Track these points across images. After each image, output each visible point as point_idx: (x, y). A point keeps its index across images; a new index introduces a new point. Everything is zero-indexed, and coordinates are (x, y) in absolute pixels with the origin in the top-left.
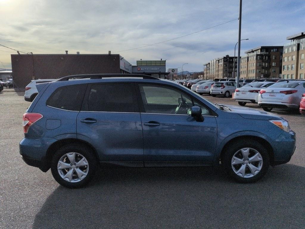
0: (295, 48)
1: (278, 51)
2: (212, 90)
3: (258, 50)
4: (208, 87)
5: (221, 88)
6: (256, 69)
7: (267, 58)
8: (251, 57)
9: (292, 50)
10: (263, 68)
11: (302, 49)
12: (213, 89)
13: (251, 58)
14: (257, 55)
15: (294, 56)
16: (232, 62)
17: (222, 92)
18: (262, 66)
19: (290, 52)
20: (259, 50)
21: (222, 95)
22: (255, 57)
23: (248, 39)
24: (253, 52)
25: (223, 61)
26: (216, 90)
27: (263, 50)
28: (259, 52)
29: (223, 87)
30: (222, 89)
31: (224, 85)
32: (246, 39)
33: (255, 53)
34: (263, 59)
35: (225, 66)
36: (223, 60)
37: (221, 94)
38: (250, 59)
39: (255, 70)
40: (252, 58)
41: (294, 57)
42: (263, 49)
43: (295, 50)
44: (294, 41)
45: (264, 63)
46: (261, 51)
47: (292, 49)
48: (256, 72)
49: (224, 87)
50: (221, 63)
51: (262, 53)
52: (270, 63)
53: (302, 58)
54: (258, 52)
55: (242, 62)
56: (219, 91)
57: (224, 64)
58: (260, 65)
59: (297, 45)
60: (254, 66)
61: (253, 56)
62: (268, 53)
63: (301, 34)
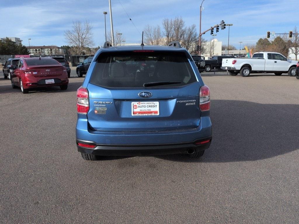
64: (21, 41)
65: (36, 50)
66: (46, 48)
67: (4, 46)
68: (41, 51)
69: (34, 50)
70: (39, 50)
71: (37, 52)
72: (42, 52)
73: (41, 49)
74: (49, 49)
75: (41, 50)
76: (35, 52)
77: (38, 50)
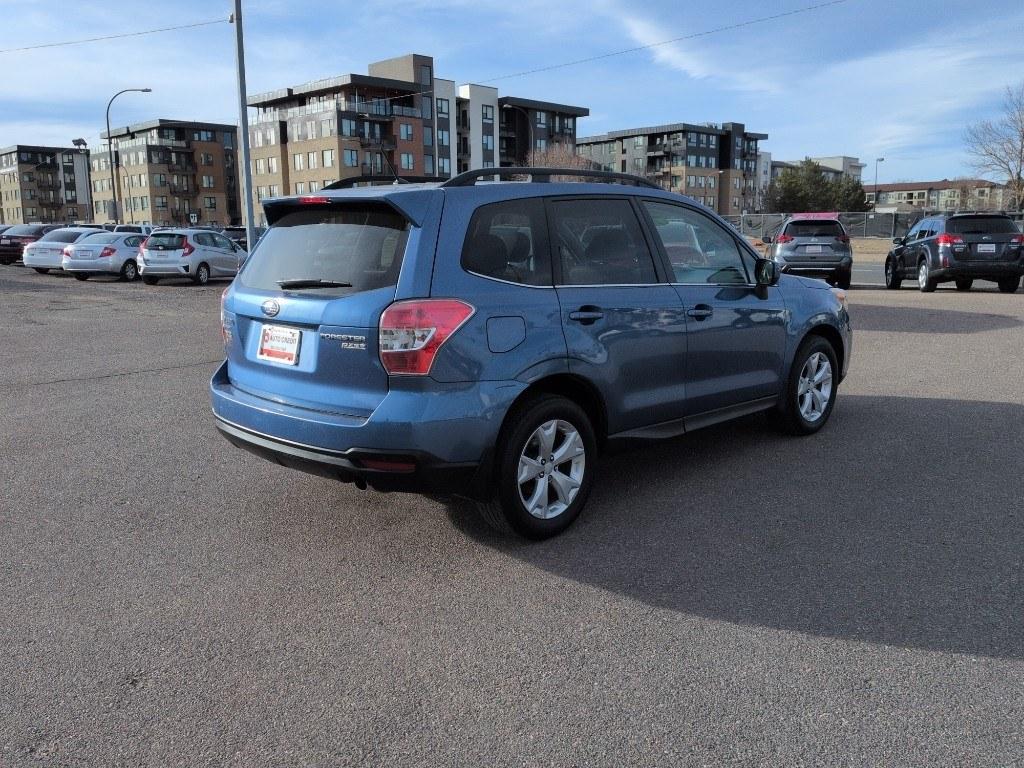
0: (273, 136)
1: (213, 139)
2: (146, 261)
3: (149, 130)
4: (113, 251)
5: (180, 252)
6: (153, 196)
7: (183, 159)
8: (127, 151)
9: (266, 141)
10: (174, 192)
11: (296, 139)
12: (146, 257)
13: (129, 158)
14: (150, 149)
15: (274, 160)
16: (54, 166)
17: (186, 268)
18: (172, 186)
19: (261, 145)
20: (155, 133)
21: (187, 276)
22: (142, 155)
23: (149, 91)
24: (132, 135)
25: (15, 163)
26: (162, 259)
27: (166, 132)
28: (154, 139)
29: (187, 250)
30: (184, 255)
31: (190, 241)
32: (143, 91)
33: (140, 141)
34: (169, 162)
35: (26, 179)
36: (14, 156)
37: (184, 272)
38: (124, 159)
39: (149, 198)
40: (133, 157)
41: (275, 164)
42: (165, 127)
43: (273, 142)
44: (265, 111)
45: (178, 175)
46: (161, 135)
47: (264, 136)
48: (154, 207)
49: (192, 250)
50: (9, 170)
51: (167, 142)
52: (194, 176)
53: (298, 168)
54: (152, 137)
55: (97, 169)
56: (177, 262)
57: (22, 173)
58: (164, 184)
59: (277, 125)
60: (143, 184)
61: (136, 150)
62: (183, 144)
63: (285, 94)
64: (859, 168)
65: (911, 196)
66: (945, 189)
67: (793, 185)
68: (928, 197)
69: (905, 194)
70: (921, 195)
71: (911, 203)
72: (929, 200)
73: (926, 192)
74: (958, 191)
75: (926, 195)
76: (904, 202)
77: (916, 193)
